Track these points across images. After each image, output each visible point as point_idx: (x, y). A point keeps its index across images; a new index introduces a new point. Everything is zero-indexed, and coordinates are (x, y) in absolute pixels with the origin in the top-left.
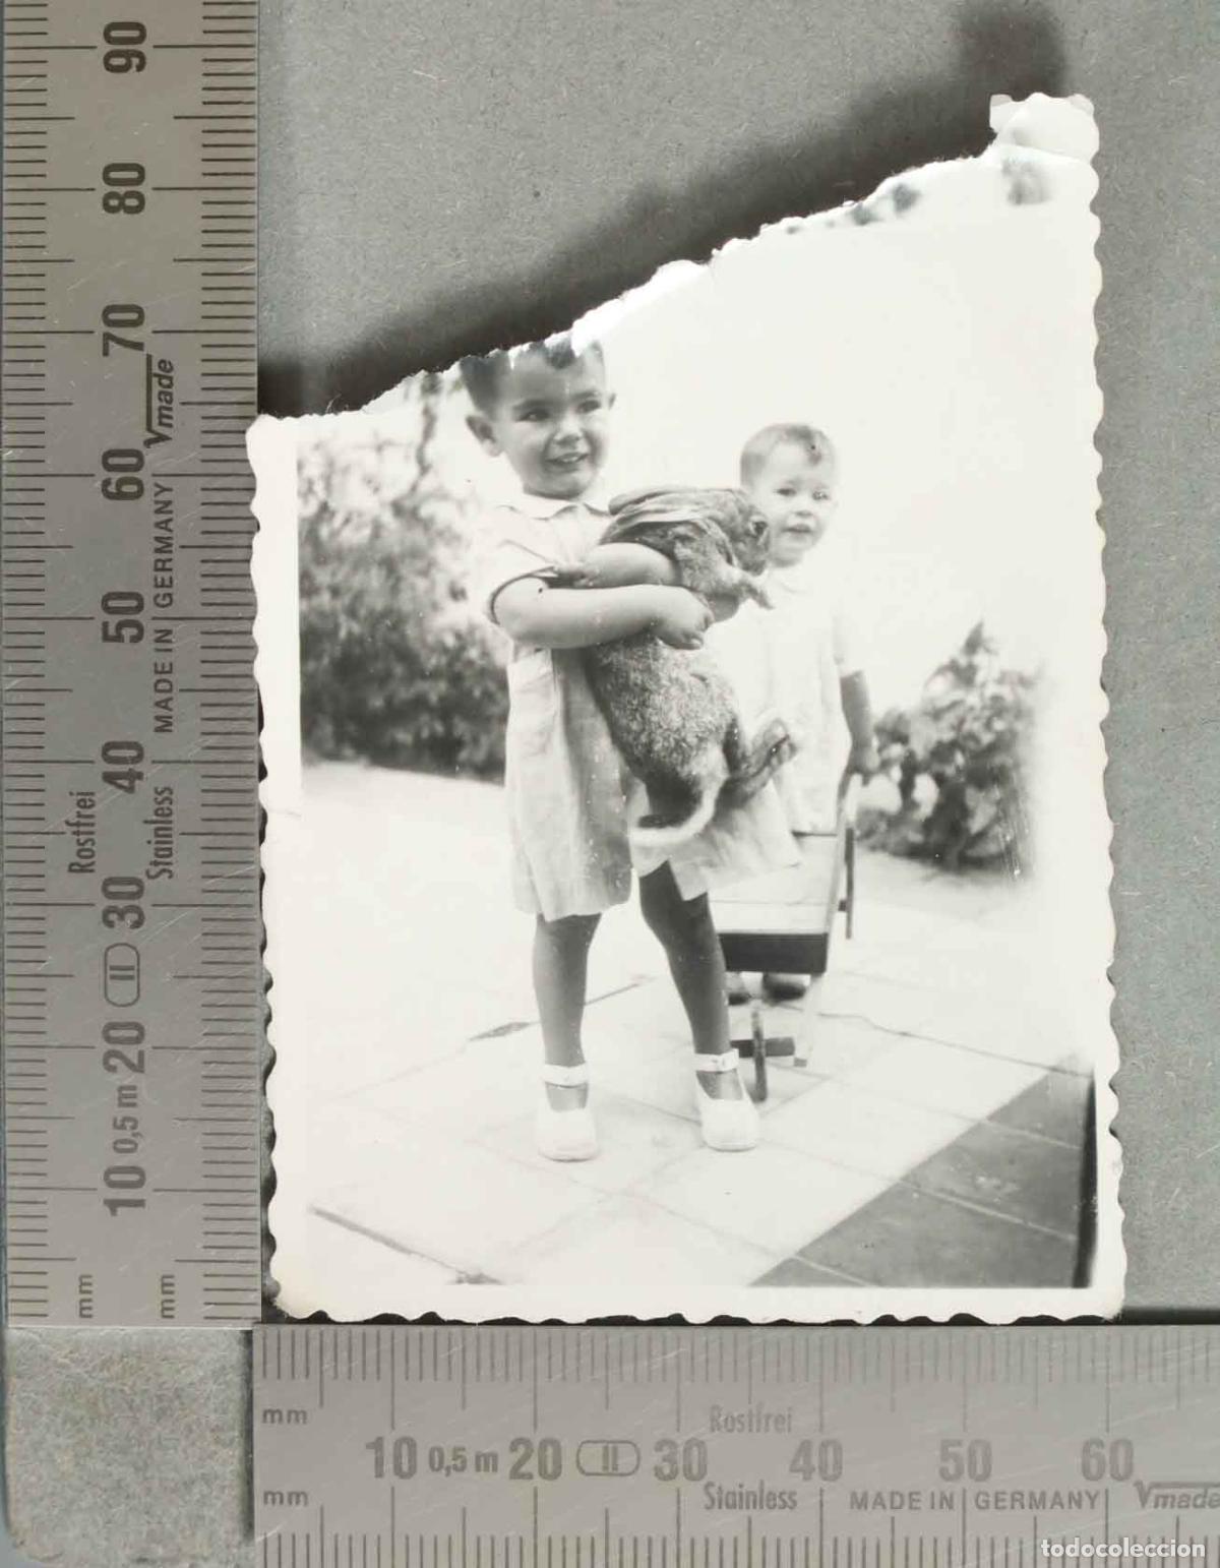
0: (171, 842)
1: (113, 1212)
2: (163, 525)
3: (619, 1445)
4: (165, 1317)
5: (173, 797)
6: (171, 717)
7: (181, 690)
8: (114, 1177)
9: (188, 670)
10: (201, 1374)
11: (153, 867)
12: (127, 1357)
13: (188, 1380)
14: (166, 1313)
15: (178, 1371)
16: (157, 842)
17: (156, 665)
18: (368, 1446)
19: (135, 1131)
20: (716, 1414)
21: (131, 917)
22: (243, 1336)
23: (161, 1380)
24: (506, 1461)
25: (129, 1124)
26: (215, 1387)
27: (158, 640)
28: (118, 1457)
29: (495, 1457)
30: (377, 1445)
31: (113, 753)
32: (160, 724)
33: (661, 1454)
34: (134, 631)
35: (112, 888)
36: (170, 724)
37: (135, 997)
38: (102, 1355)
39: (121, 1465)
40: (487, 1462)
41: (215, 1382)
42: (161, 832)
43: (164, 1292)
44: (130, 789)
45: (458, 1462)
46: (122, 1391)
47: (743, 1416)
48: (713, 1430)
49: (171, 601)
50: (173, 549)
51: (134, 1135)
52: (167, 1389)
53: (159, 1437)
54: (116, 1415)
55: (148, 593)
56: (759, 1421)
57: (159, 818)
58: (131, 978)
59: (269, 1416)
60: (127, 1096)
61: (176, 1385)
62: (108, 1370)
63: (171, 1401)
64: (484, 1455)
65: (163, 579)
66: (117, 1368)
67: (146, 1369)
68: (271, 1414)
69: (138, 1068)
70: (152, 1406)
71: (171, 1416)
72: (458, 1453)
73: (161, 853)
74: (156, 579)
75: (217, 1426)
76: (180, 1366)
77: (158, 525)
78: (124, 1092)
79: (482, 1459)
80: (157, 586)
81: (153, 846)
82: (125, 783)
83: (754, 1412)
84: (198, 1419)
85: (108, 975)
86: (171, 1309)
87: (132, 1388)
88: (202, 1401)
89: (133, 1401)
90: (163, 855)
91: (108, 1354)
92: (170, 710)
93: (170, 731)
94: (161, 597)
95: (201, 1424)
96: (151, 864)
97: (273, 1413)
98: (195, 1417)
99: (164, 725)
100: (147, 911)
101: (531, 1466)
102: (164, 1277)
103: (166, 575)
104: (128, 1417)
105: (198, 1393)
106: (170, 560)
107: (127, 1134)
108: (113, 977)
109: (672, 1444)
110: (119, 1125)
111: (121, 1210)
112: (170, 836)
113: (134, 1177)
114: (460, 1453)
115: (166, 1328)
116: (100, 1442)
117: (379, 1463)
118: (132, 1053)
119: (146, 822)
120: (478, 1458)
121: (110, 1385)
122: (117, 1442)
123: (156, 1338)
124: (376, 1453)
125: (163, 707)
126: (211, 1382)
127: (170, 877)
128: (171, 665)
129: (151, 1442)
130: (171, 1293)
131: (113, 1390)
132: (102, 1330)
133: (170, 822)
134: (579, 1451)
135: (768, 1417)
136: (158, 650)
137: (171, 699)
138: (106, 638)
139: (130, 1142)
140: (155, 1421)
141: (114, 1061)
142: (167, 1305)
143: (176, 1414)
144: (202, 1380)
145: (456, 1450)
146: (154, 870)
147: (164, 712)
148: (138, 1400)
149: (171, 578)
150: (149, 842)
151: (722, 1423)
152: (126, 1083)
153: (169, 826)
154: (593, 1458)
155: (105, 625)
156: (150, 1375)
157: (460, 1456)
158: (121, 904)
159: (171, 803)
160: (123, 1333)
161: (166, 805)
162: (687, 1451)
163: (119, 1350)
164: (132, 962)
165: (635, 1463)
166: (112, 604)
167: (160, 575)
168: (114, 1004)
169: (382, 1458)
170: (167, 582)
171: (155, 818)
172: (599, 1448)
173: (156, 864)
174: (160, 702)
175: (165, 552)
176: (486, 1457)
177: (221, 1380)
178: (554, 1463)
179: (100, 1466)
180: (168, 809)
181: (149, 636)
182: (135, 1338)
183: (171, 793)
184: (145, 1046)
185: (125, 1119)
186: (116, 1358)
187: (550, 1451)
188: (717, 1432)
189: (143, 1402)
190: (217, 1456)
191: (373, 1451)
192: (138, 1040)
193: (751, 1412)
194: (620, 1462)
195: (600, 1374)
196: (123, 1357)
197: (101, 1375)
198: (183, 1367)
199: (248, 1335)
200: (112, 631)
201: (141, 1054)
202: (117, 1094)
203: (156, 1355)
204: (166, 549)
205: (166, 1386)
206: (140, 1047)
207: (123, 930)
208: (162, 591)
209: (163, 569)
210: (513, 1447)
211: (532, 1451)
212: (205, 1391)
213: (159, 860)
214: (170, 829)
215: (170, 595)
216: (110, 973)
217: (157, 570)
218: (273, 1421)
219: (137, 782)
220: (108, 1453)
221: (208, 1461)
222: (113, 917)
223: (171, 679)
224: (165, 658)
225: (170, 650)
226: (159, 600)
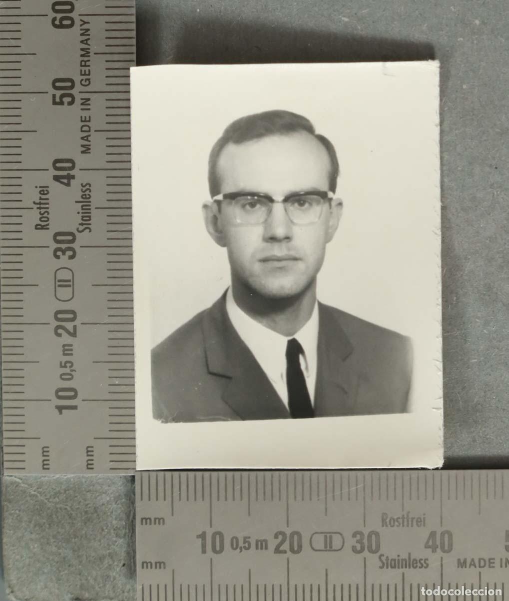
0: (90, 213)
1: (61, 413)
2: (85, 42)
3: (333, 535)
4: (88, 468)
5: (91, 188)
6: (90, 145)
7: (95, 131)
8: (60, 394)
9: (99, 120)
10: (108, 499)
11: (81, 226)
12: (68, 490)
13: (101, 503)
14: (89, 466)
15: (96, 498)
16: (82, 213)
17: (81, 117)
18: (198, 537)
19: (72, 369)
20: (385, 517)
21: (70, 253)
22: (130, 479)
23: (87, 502)
24: (273, 543)
25: (68, 365)
26: (116, 506)
27: (82, 104)
28: (64, 544)
29: (266, 541)
30: (203, 536)
31: (58, 165)
32: (84, 149)
33: (355, 539)
34: (69, 99)
35: (59, 238)
36: (90, 149)
37: (71, 296)
38: (55, 489)
39: (66, 549)
40: (262, 545)
41: (116, 503)
42: (84, 207)
43: (88, 455)
44: (68, 185)
45: (246, 545)
46: (66, 509)
47: (399, 518)
48: (383, 526)
49: (90, 83)
50: (90, 54)
51: (72, 371)
52: (90, 507)
53: (86, 533)
54: (63, 522)
55: (77, 78)
56: (408, 521)
57: (83, 200)
58: (69, 286)
59: (144, 521)
60: (67, 350)
61: (94, 505)
62: (58, 497)
63: (92, 514)
64: (260, 541)
65: (85, 71)
66: (63, 497)
67: (78, 497)
68: (145, 520)
69: (74, 334)
70: (82, 517)
71: (92, 522)
72: (246, 539)
73: (84, 218)
74: (81, 71)
75: (116, 527)
76: (97, 494)
77: (82, 42)
78: (66, 348)
79: (259, 543)
80: (82, 75)
81: (81, 215)
82: (65, 181)
83: (405, 516)
84: (106, 523)
85: (57, 285)
86: (92, 464)
87: (71, 507)
88: (109, 514)
89: (71, 514)
90: (86, 219)
91: (57, 489)
92: (90, 141)
93: (90, 153)
94: (84, 80)
95: (108, 526)
96: (80, 224)
97: (146, 519)
98: (105, 522)
99: (86, 150)
100: (78, 250)
101: (286, 546)
102: (88, 447)
103: (87, 69)
104: (69, 523)
105: (107, 509)
106: (89, 61)
107: (67, 370)
108: (60, 286)
109: (361, 533)
110: (63, 365)
111: (63, 411)
112: (90, 209)
113: (72, 394)
114: (247, 540)
115: (89, 475)
116: (54, 537)
117: (204, 546)
118: (69, 326)
119: (76, 202)
120: (257, 541)
121: (58, 506)
122: (63, 536)
123: (84, 480)
124: (202, 540)
125: (85, 140)
126: (114, 503)
127: (90, 231)
128: (90, 117)
129: (82, 537)
130: (92, 455)
131: (61, 509)
132: (53, 476)
133: (90, 202)
134: (311, 538)
135: (413, 519)
136: (82, 109)
137: (90, 136)
138: (55, 103)
139: (70, 375)
140: (83, 524)
141: (60, 331)
142: (90, 462)
143: (95, 521)
144: (108, 502)
145: (245, 538)
146: (81, 228)
147: (86, 143)
148: (74, 513)
149: (89, 71)
150: (78, 213)
151: (388, 523)
152: (66, 343)
153: (89, 204)
154: (319, 542)
155: (54, 96)
156: (81, 499)
157: (247, 542)
158: (63, 246)
159: (90, 192)
160: (66, 477)
161: (87, 192)
162: (370, 536)
163: (63, 487)
164: (70, 278)
165: (342, 544)
166: (57, 84)
167: (83, 69)
168: (60, 300)
169: (205, 543)
170: (87, 73)
171: (82, 200)
172: (322, 537)
173: (82, 224)
174: (85, 137)
175: (87, 56)
176: (262, 541)
177: (118, 502)
178: (298, 546)
179: (54, 549)
180: (89, 195)
181: (78, 101)
182: (72, 480)
183: (90, 185)
184: (77, 322)
185: (66, 362)
186: (62, 491)
187: (296, 537)
188: (384, 527)
189: (77, 514)
190: (116, 544)
191: (200, 540)
192: (73, 320)
193: (403, 516)
194: (333, 543)
195: (322, 497)
196: (65, 491)
197: (54, 500)
198: (98, 496)
199: (133, 477)
200: (58, 100)
201: (75, 327)
202: (62, 349)
203: (83, 489)
204: (87, 55)
205: (89, 506)
206: (75, 323)
207: (64, 260)
208: (84, 77)
209: (85, 66)
210: (276, 537)
211: (286, 538)
212: (110, 509)
213: (84, 222)
214: (90, 206)
215: (89, 80)
216: (58, 283)
217: (81, 66)
218: (146, 524)
219: (72, 180)
220: (58, 543)
221: (112, 546)
222: (59, 253)
223: (90, 126)
224: (85, 114)
225: (89, 109)
226: (83, 82)
